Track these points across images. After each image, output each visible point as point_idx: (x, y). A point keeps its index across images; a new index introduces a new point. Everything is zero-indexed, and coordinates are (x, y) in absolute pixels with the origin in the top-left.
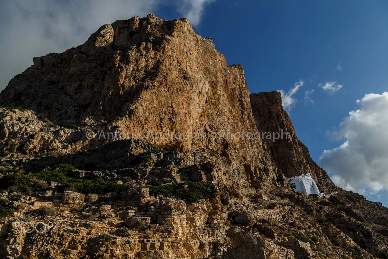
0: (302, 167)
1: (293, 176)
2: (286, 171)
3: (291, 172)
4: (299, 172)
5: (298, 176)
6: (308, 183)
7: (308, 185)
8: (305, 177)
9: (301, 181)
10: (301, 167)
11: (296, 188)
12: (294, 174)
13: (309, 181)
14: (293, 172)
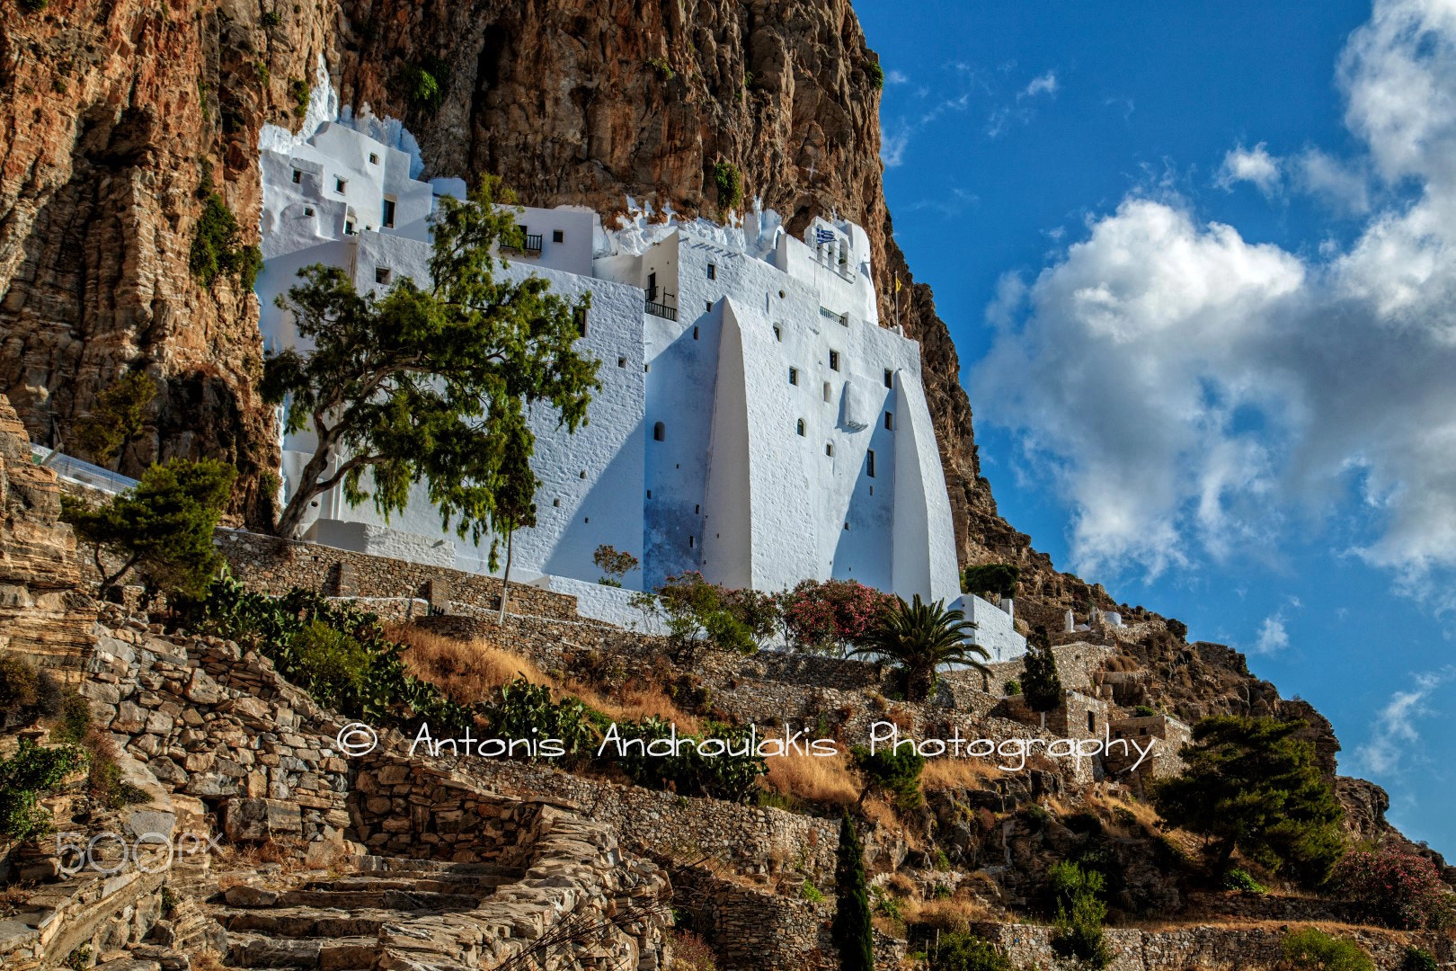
0: (787, 80)
1: (589, 193)
2: (490, 70)
3: (585, 98)
4: (719, 141)
5: (685, 209)
6: (813, 374)
7: (803, 402)
8: (798, 254)
9: (718, 313)
10: (764, 88)
11: (573, 413)
12: (621, 156)
13: (834, 337)
14: (608, 117)
